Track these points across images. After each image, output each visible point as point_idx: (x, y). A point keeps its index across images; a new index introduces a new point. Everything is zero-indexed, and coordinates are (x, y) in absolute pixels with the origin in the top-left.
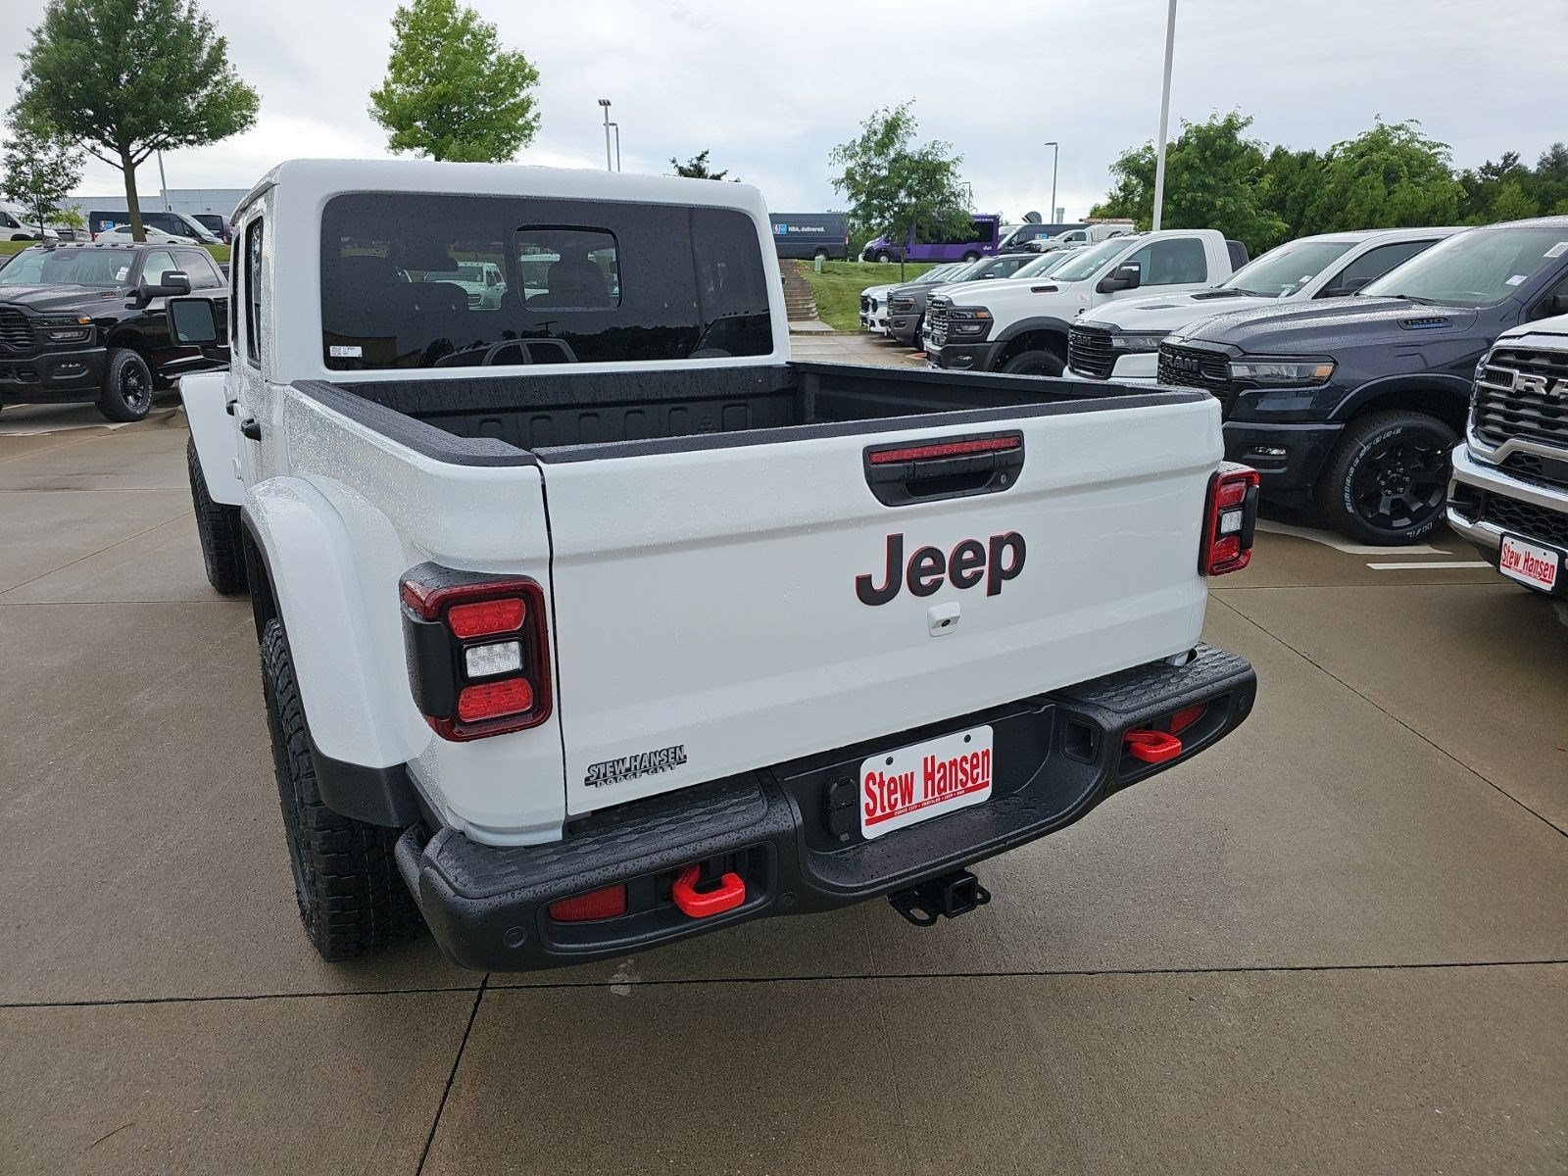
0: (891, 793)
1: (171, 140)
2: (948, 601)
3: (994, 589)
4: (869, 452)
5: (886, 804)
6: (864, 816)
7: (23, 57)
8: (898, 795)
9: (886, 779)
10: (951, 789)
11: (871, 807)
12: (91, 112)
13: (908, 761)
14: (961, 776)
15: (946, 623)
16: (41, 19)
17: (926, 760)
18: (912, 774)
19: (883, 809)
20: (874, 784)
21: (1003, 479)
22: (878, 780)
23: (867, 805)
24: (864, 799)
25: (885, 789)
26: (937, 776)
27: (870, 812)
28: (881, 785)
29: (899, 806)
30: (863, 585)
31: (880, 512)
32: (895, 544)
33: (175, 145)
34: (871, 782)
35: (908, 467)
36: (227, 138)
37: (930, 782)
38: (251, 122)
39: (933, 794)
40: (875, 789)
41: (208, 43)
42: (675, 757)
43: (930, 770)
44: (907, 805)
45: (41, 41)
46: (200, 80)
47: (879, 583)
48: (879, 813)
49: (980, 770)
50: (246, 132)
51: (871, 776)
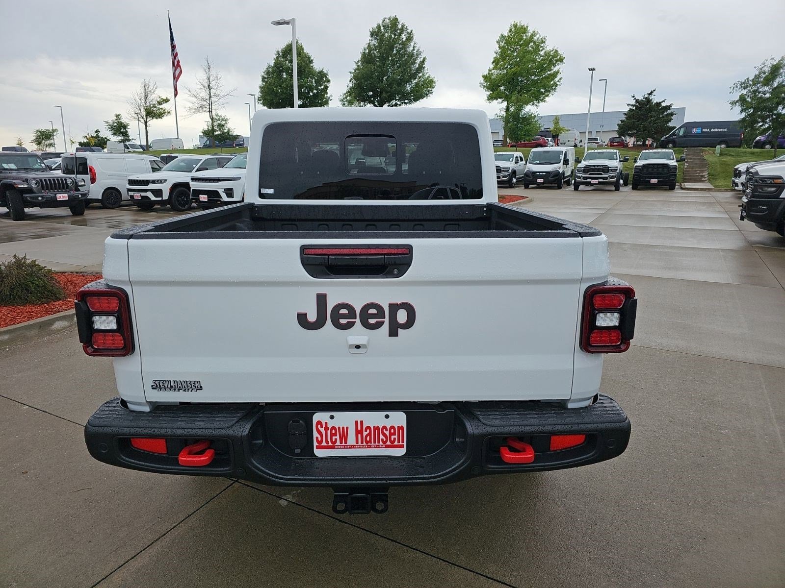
0: (332, 435)
1: (399, 103)
2: (358, 334)
3: (393, 333)
4: (303, 248)
5: (329, 440)
6: (315, 444)
7: (351, 73)
8: (338, 437)
9: (330, 426)
10: (375, 442)
11: (320, 439)
12: (371, 93)
13: (345, 420)
14: (382, 437)
15: (358, 347)
16: (359, 57)
17: (357, 422)
18: (347, 428)
19: (327, 442)
20: (322, 427)
21: (396, 271)
22: (324, 426)
23: (317, 438)
24: (315, 434)
25: (329, 432)
26: (365, 434)
27: (320, 442)
28: (326, 429)
29: (338, 443)
30: (302, 319)
31: (309, 280)
32: (322, 299)
33: (400, 105)
34: (319, 426)
35: (324, 258)
36: (421, 100)
37: (359, 435)
38: (431, 93)
39: (362, 442)
40: (322, 430)
41: (419, 61)
42: (197, 386)
43: (359, 428)
44: (344, 444)
45: (358, 66)
46: (414, 76)
47: (312, 317)
48: (324, 444)
49: (396, 437)
50: (428, 98)
51: (319, 423)
